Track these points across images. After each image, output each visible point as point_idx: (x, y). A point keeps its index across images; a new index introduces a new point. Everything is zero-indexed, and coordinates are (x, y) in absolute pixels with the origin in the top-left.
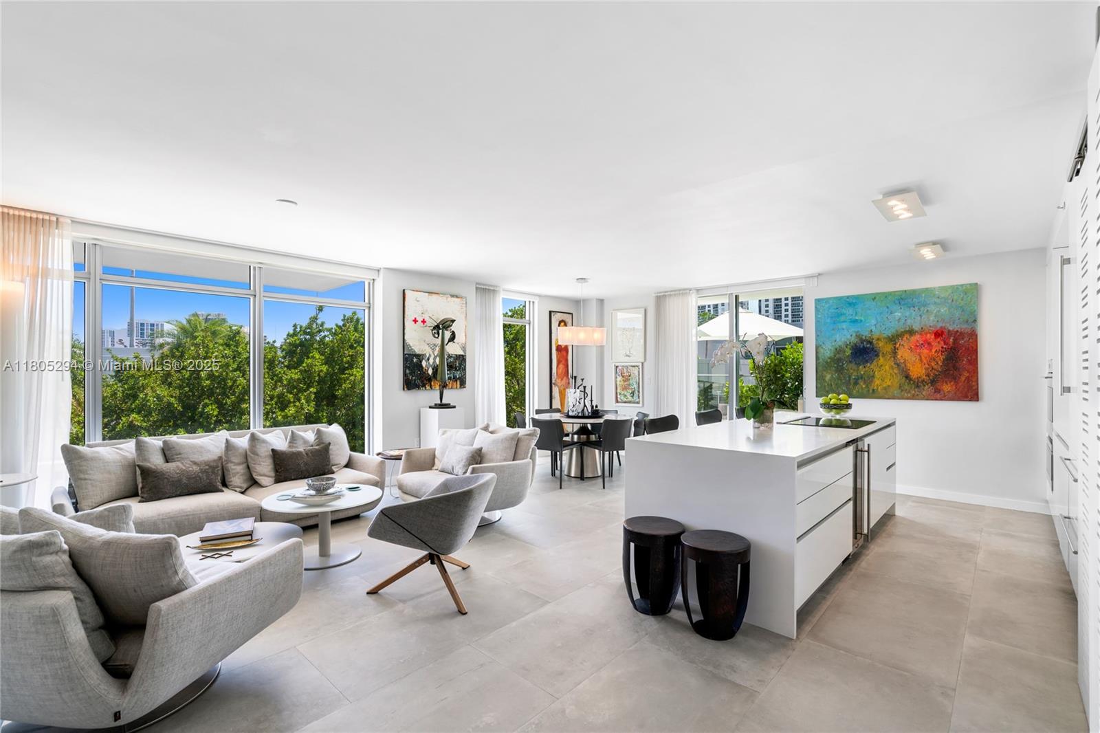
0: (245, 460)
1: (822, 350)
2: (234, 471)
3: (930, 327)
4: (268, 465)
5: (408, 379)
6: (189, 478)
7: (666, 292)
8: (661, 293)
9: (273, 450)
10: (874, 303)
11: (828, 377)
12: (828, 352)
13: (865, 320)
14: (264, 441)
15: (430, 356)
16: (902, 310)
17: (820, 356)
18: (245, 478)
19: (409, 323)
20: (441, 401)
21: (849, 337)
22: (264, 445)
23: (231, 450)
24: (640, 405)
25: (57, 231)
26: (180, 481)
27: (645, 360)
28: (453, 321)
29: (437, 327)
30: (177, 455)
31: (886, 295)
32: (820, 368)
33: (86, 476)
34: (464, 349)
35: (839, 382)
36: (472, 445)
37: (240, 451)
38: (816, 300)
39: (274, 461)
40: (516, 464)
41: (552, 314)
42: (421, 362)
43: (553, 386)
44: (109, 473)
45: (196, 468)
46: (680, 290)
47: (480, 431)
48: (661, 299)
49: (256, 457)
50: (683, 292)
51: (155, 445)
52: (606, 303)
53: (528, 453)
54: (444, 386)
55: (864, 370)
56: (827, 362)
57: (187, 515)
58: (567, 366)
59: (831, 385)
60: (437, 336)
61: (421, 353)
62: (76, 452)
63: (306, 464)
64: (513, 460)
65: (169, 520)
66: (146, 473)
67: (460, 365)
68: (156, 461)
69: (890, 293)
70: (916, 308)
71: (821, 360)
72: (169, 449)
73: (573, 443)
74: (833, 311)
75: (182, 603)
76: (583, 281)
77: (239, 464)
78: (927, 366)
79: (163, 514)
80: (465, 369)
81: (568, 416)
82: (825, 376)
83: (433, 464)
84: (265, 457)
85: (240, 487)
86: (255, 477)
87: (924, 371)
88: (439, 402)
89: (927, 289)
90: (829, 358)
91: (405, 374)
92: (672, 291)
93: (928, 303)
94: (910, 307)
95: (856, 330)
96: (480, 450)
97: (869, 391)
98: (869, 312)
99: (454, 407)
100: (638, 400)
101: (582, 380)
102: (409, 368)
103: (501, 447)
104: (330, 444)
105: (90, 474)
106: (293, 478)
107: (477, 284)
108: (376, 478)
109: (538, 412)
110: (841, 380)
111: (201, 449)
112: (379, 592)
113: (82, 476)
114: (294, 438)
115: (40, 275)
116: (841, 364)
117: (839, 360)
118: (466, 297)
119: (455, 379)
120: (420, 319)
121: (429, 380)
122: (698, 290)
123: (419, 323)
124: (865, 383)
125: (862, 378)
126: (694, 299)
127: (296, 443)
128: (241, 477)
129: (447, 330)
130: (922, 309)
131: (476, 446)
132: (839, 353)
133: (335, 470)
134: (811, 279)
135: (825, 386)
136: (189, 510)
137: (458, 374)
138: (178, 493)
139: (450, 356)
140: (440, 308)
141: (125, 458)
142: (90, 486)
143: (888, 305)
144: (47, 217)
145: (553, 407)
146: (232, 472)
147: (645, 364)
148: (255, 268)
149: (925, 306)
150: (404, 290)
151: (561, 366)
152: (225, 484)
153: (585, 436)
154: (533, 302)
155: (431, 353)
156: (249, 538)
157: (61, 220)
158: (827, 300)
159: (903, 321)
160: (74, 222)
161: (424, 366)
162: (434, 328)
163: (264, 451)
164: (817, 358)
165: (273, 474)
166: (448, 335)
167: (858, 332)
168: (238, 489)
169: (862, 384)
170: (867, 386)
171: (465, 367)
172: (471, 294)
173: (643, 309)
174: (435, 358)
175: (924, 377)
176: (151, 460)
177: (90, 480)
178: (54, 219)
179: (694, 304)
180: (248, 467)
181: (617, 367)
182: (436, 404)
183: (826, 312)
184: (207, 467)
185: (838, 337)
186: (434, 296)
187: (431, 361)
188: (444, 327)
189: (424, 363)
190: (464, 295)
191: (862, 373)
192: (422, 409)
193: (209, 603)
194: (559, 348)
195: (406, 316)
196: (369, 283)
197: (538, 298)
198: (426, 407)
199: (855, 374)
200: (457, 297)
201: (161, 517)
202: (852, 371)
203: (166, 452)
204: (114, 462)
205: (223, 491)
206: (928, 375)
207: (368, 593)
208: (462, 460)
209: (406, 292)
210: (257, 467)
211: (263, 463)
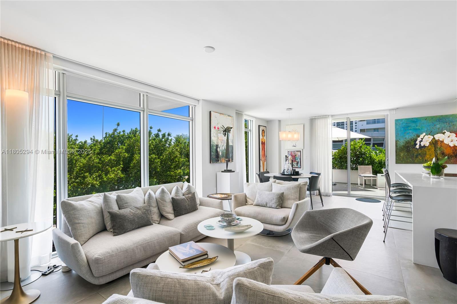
0: (156, 205)
1: (399, 143)
3: (455, 131)
4: (170, 207)
5: (211, 158)
6: (138, 218)
7: (316, 117)
8: (313, 117)
9: (172, 198)
10: (425, 121)
11: (402, 155)
12: (402, 143)
13: (422, 129)
15: (220, 145)
16: (440, 124)
17: (398, 145)
18: (159, 215)
19: (213, 129)
20: (227, 169)
21: (413, 136)
23: (151, 199)
24: (302, 169)
25: (45, 62)
26: (134, 220)
27: (304, 148)
28: (231, 128)
29: (225, 131)
30: (126, 204)
31: (432, 118)
32: (398, 151)
33: (80, 221)
34: (233, 143)
35: (408, 157)
37: (156, 199)
38: (395, 120)
39: (173, 204)
41: (260, 127)
42: (217, 148)
44: (91, 218)
45: (140, 212)
46: (323, 116)
47: (273, 184)
48: (312, 120)
49: (165, 202)
50: (325, 117)
51: (112, 198)
52: (282, 122)
54: (228, 161)
55: (421, 151)
56: (401, 148)
58: (265, 151)
59: (404, 158)
60: (225, 135)
61: (217, 144)
62: (70, 205)
63: (188, 205)
64: (300, 200)
65: (140, 247)
66: (114, 216)
68: (115, 208)
69: (434, 117)
70: (448, 124)
71: (398, 147)
72: (121, 200)
74: (405, 125)
76: (289, 110)
77: (155, 207)
78: (453, 149)
82: (401, 154)
83: (248, 202)
84: (169, 202)
85: (157, 221)
86: (164, 214)
87: (451, 151)
88: (226, 169)
89: (453, 115)
90: (403, 146)
91: (211, 155)
92: (318, 116)
93: (453, 121)
94: (444, 123)
95: (417, 133)
97: (423, 160)
98: (423, 125)
99: (234, 172)
100: (300, 167)
102: (213, 152)
103: (293, 192)
104: (194, 193)
106: (184, 213)
107: (236, 110)
110: (409, 156)
113: (77, 221)
114: (178, 190)
116: (409, 149)
117: (408, 147)
118: (233, 117)
120: (217, 127)
121: (221, 158)
122: (332, 116)
124: (421, 157)
125: (419, 155)
126: (330, 120)
127: (179, 193)
128: (157, 215)
130: (451, 123)
132: (407, 144)
133: (198, 207)
134: (392, 110)
135: (400, 159)
138: (134, 228)
140: (224, 122)
141: (96, 207)
143: (433, 122)
144: (39, 52)
146: (152, 212)
147: (304, 150)
148: (143, 95)
149: (452, 122)
151: (263, 151)
154: (252, 121)
157: (48, 54)
158: (401, 120)
159: (441, 129)
160: (54, 57)
161: (218, 151)
163: (168, 199)
164: (396, 146)
165: (173, 212)
167: (418, 134)
169: (420, 157)
170: (422, 159)
171: (233, 151)
172: (234, 115)
173: (303, 125)
174: (222, 146)
175: (452, 154)
176: (113, 208)
177: (82, 223)
178: (43, 53)
179: (330, 122)
180: (158, 208)
181: (288, 151)
182: (225, 170)
183: (401, 125)
184: (145, 211)
185: (407, 136)
186: (222, 115)
187: (221, 148)
188: (228, 131)
190: (232, 115)
191: (420, 152)
192: (218, 173)
194: (262, 143)
195: (211, 125)
196: (192, 107)
197: (255, 119)
198: (220, 172)
199: (416, 153)
200: (230, 116)
201: (135, 245)
202: (414, 152)
203: (119, 202)
205: (153, 224)
206: (454, 153)
209: (212, 112)
210: (166, 208)
211: (168, 206)
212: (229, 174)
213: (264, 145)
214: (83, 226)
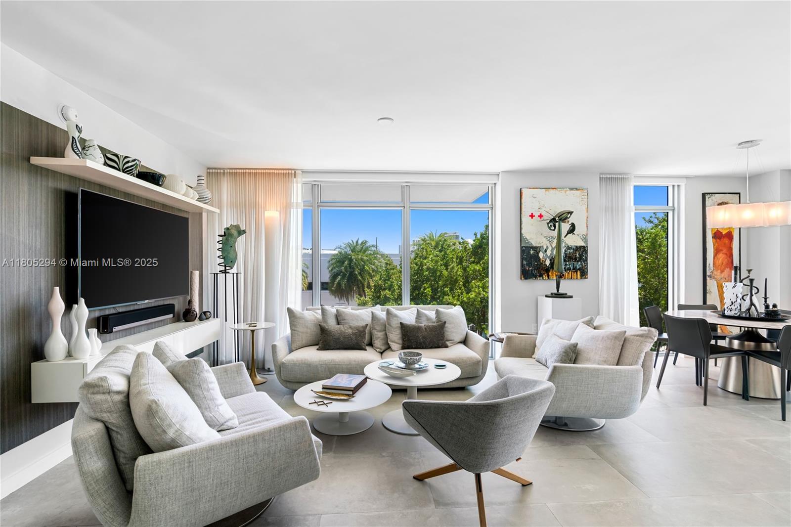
0: (384, 329)
2: (377, 336)
4: (397, 335)
5: (525, 269)
6: (345, 338)
9: (401, 323)
14: (396, 316)
15: (547, 247)
18: (384, 342)
19: (526, 219)
20: (558, 290)
22: (395, 318)
23: (375, 320)
25: (295, 179)
26: (339, 338)
28: (571, 213)
29: (553, 220)
30: (343, 320)
34: (585, 239)
36: (570, 341)
37: (382, 321)
39: (402, 332)
40: (621, 371)
41: (707, 197)
42: (538, 253)
43: (708, 279)
44: (307, 327)
45: (350, 331)
47: (581, 324)
49: (390, 327)
51: (331, 312)
53: (638, 358)
54: (561, 276)
57: (335, 364)
58: (731, 256)
60: (553, 228)
61: (537, 245)
63: (424, 337)
64: (617, 365)
65: (325, 366)
66: (324, 331)
67: (581, 256)
68: (332, 324)
72: (339, 316)
73: (729, 351)
76: (749, 144)
77: (380, 331)
79: (322, 361)
80: (586, 260)
81: (724, 316)
83: (533, 353)
84: (396, 328)
85: (380, 349)
86: (389, 343)
88: (555, 292)
91: (522, 265)
96: (575, 345)
99: (571, 297)
101: (749, 271)
102: (526, 259)
104: (445, 322)
105: (297, 327)
106: (414, 347)
107: (601, 174)
108: (480, 357)
109: (681, 307)
111: (357, 317)
113: (294, 328)
114: (419, 315)
118: (587, 189)
119: (575, 270)
120: (536, 214)
121: (547, 270)
123: (536, 218)
127: (420, 319)
128: (381, 341)
129: (565, 222)
131: (573, 341)
133: (449, 345)
136: (337, 361)
137: (578, 265)
138: (338, 347)
139: (569, 248)
140: (556, 203)
142: (296, 335)
145: (708, 303)
148: (404, 187)
150: (521, 189)
151: (721, 256)
152: (371, 344)
153: (752, 344)
154: (679, 186)
155: (549, 245)
157: (297, 172)
160: (304, 172)
161: (541, 257)
162: (551, 221)
163: (395, 323)
165: (400, 342)
166: (565, 227)
168: (378, 350)
171: (586, 258)
172: (594, 185)
174: (553, 249)
176: (328, 322)
177: (297, 331)
178: (293, 172)
180: (386, 334)
182: (552, 294)
184: (356, 331)
186: (552, 191)
187: (549, 253)
188: (560, 220)
189: (541, 255)
190: (585, 187)
192: (539, 298)
194: (717, 235)
195: (523, 212)
196: (492, 187)
197: (685, 180)
198: (543, 296)
200: (577, 189)
201: (320, 363)
203: (338, 318)
204: (311, 321)
205: (366, 350)
207: (414, 477)
209: (523, 190)
210: (390, 335)
211: (394, 333)
212: (550, 299)
213: (726, 241)
214: (297, 334)
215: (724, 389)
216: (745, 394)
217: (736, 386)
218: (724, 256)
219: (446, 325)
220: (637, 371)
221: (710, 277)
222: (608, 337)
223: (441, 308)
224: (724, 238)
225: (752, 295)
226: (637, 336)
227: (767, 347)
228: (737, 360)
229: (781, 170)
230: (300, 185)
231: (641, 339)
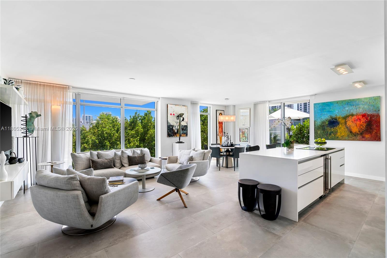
0: (120, 159)
1: (316, 122)
2: (117, 162)
3: (360, 113)
4: (127, 161)
5: (169, 133)
6: (105, 164)
7: (258, 102)
8: (256, 103)
9: (128, 156)
10: (337, 105)
11: (319, 132)
12: (319, 123)
13: (334, 111)
14: (126, 153)
15: (176, 126)
16: (349, 107)
17: (316, 124)
18: (120, 164)
19: (169, 115)
21: (327, 117)
22: (125, 154)
23: (116, 156)
24: (249, 142)
25: (68, 90)
26: (102, 164)
27: (250, 126)
28: (183, 114)
29: (178, 116)
30: (101, 157)
31: (342, 101)
32: (316, 129)
33: (77, 162)
34: (187, 123)
35: (324, 134)
36: (190, 155)
37: (119, 156)
38: (314, 104)
39: (128, 159)
40: (204, 161)
41: (217, 111)
42: (173, 128)
43: (217, 136)
44: (83, 161)
45: (106, 161)
46: (263, 101)
47: (192, 150)
48: (256, 105)
49: (123, 158)
50: (264, 102)
51: (95, 154)
52: (236, 107)
53: (208, 158)
54: (180, 136)
55: (333, 129)
56: (318, 127)
57: (105, 175)
58: (222, 129)
59: (320, 135)
60: (178, 119)
61: (173, 125)
62: (75, 155)
63: (138, 160)
64: (203, 160)
66: (93, 162)
67: (186, 129)
68: (96, 158)
69: (344, 101)
70: (354, 106)
71: (316, 126)
72: (99, 155)
73: (224, 155)
74: (321, 108)
75: (108, 196)
76: (227, 99)
77: (118, 160)
78: (359, 128)
79: (98, 174)
80: (187, 130)
82: (318, 132)
83: (177, 161)
84: (126, 158)
85: (119, 167)
86: (123, 164)
87: (358, 130)
88: (179, 141)
89: (359, 99)
90: (320, 125)
91: (168, 132)
92: (259, 102)
93: (359, 104)
94: (352, 106)
95: (330, 115)
96: (192, 157)
97: (335, 137)
98: (335, 108)
99: (184, 143)
100: (247, 141)
101: (227, 133)
102: (169, 130)
103: (199, 156)
104: (145, 154)
105: (78, 162)
106: (134, 164)
107: (191, 101)
108: (159, 165)
109: (212, 145)
110: (324, 133)
111: (107, 155)
112: (161, 200)
113: (76, 162)
114: (134, 152)
115: (64, 104)
116: (324, 127)
117: (323, 126)
118: (187, 106)
119: (184, 133)
120: (172, 114)
121: (176, 134)
122: (269, 101)
123: (172, 115)
124: (334, 134)
125: (332, 133)
126: (268, 105)
127: (135, 154)
128: (119, 164)
129: (181, 117)
130: (357, 106)
131: (191, 155)
132: (323, 123)
133: (146, 162)
134: (312, 96)
135: (318, 136)
136: (105, 173)
137: (185, 132)
138: (102, 168)
139: (182, 126)
140: (179, 110)
141: (87, 157)
142: (78, 165)
143: (343, 105)
144: (66, 86)
145: (218, 143)
146: (116, 162)
147: (250, 128)
148: (122, 99)
149: (358, 105)
150: (167, 104)
151: (220, 129)
152: (115, 166)
153: (228, 153)
154: (210, 107)
155: (176, 125)
156: (122, 182)
157: (70, 87)
158: (319, 104)
159: (349, 111)
160: (73, 87)
161: (174, 129)
162: (177, 117)
163: (126, 156)
165: (128, 163)
166: (182, 119)
167: (331, 115)
168: (118, 168)
169: (332, 135)
170: (335, 136)
171: (187, 129)
172: (189, 105)
173: (249, 109)
174: (177, 126)
175: (358, 132)
176: (94, 158)
177: (78, 163)
178: (68, 87)
179: (268, 106)
180: (121, 161)
181: (240, 129)
183: (318, 108)
184: (109, 161)
185: (323, 117)
186: (177, 106)
187: (176, 127)
188: (180, 116)
189: (174, 128)
191: (333, 131)
192: (173, 143)
193: (114, 197)
194: (219, 123)
195: (168, 113)
196: (156, 102)
197: (212, 105)
198: (175, 143)
199: (330, 131)
200: (184, 106)
202: (328, 130)
203: (98, 156)
204: (85, 158)
205: (114, 168)
206: (359, 131)
207: (157, 200)
208: (186, 160)
210: (124, 161)
211: (125, 160)
212: (178, 144)
213: (221, 124)
215: (223, 166)
216: (227, 167)
217: (225, 165)
218: (221, 129)
219: (145, 155)
220: (208, 161)
221: (218, 135)
222: (201, 153)
223: (143, 149)
224: (221, 123)
225: (228, 140)
226: (207, 152)
227: (231, 153)
228: (225, 158)
229: (233, 105)
230: (71, 94)
231: (208, 153)
